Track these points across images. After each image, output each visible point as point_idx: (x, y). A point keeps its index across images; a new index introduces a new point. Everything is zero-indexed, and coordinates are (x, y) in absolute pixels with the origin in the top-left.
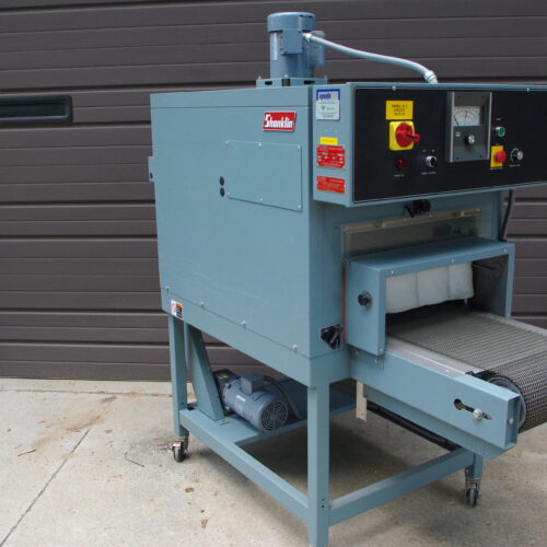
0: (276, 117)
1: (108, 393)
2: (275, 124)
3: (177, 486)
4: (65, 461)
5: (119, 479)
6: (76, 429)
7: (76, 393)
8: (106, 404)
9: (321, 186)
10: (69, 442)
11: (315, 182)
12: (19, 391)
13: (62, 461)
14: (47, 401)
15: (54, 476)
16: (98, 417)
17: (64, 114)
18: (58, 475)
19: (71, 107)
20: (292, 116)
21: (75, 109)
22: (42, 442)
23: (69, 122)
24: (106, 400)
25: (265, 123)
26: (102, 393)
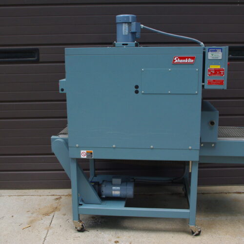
1: (56, 195)
2: (181, 61)
3: (110, 241)
4: (48, 231)
5: (79, 238)
6: (47, 214)
7: (40, 196)
8: (57, 201)
10: (46, 221)
12: (10, 196)
13: (46, 231)
14: (26, 201)
15: (45, 239)
16: (56, 208)
17: (35, 58)
18: (47, 238)
19: (39, 54)
20: (193, 58)
21: (40, 55)
22: (32, 222)
23: (37, 61)
24: (57, 199)
25: (175, 61)
26: (54, 195)
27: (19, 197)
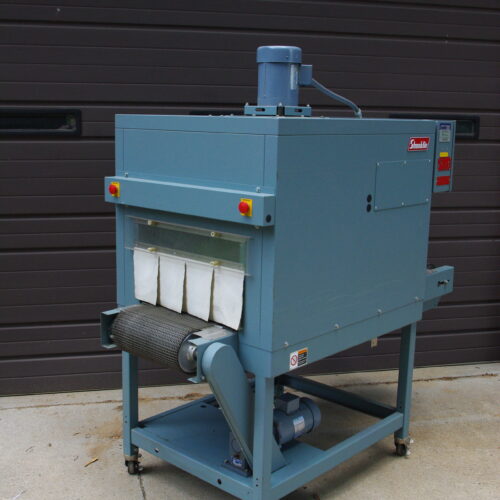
0: (418, 141)
1: (116, 401)
2: (415, 146)
9: (439, 184)
11: (436, 181)
14: (60, 415)
17: (72, 128)
20: (426, 140)
21: (84, 123)
23: (77, 136)
24: (121, 408)
25: (410, 146)
26: (110, 401)
27: (40, 409)
